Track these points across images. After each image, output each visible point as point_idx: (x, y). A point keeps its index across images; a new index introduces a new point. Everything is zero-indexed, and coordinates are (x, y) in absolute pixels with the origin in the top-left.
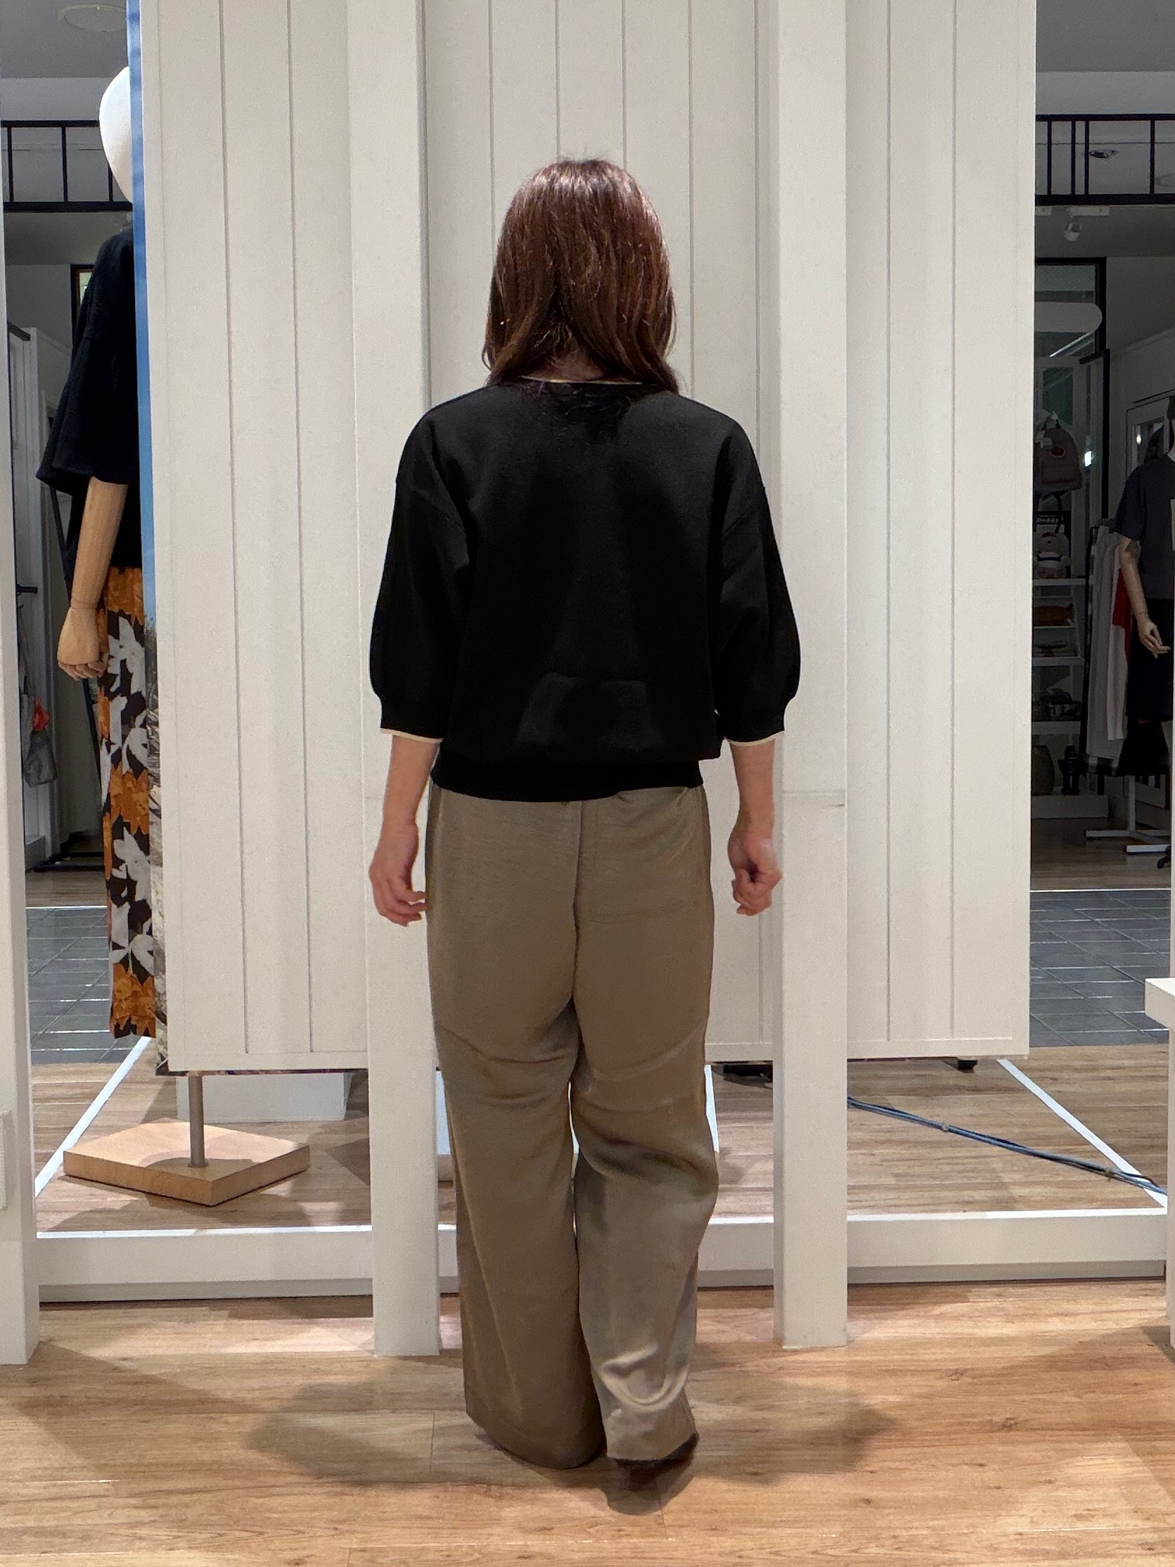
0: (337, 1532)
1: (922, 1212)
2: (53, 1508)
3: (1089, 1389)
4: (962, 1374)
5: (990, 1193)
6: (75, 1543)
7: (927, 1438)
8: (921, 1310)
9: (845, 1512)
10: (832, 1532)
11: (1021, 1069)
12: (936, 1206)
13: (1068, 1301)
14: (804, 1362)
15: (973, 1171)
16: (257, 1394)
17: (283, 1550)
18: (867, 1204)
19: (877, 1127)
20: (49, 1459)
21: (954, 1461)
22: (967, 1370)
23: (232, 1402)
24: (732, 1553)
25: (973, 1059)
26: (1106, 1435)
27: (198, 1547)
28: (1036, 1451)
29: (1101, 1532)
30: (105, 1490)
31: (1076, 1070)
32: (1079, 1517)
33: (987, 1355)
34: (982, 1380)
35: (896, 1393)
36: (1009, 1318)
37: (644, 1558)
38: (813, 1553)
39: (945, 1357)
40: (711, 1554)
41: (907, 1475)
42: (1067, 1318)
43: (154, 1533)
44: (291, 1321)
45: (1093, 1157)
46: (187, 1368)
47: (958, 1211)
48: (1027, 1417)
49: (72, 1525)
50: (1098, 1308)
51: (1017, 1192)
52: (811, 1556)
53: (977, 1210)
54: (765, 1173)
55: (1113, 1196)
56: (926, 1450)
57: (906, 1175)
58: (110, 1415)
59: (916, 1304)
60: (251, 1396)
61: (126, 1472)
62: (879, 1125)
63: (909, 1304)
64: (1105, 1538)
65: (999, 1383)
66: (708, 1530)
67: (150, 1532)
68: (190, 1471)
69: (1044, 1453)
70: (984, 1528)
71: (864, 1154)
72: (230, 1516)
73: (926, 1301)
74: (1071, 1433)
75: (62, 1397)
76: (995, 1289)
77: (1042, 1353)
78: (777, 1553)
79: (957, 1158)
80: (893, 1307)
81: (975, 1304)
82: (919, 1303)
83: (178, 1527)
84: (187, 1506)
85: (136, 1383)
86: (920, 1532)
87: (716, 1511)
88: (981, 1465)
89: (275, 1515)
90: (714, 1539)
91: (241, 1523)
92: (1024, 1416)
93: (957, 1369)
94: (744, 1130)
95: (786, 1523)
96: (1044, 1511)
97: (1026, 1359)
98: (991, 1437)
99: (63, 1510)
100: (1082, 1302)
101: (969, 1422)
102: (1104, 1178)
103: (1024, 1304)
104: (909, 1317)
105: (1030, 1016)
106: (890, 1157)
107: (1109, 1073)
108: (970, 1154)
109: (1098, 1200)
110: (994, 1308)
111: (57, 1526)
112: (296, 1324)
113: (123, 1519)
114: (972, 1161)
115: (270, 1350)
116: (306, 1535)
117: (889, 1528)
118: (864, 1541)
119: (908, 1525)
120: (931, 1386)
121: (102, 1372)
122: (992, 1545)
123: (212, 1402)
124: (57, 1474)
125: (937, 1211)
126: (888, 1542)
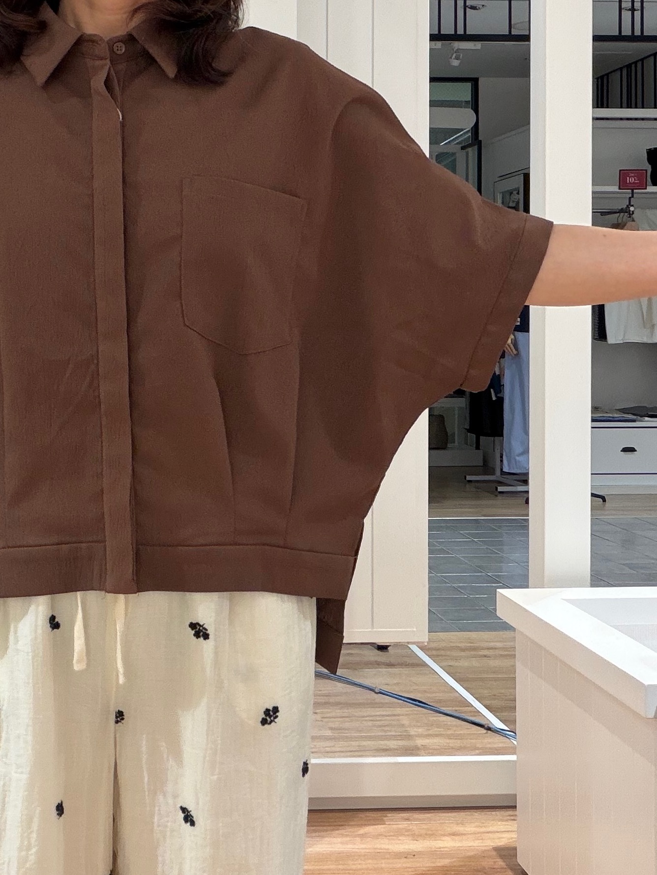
5: (401, 743)
8: (351, 830)
11: (422, 648)
12: (361, 752)
13: (458, 824)
15: (387, 726)
25: (388, 644)
31: (463, 650)
33: (399, 865)
36: (415, 837)
42: (456, 838)
45: (475, 716)
47: (376, 756)
50: (478, 830)
51: (420, 742)
55: (489, 746)
57: (340, 729)
59: (348, 825)
63: (342, 825)
73: (352, 823)
76: (405, 815)
77: (439, 864)
79: (376, 715)
80: (331, 828)
81: (389, 826)
97: (427, 869)
100: (468, 824)
102: (483, 731)
103: (425, 827)
104: (342, 835)
105: (429, 610)
106: (328, 715)
107: (486, 652)
108: (387, 713)
109: (478, 749)
110: (403, 829)
114: (388, 718)
125: (362, 756)
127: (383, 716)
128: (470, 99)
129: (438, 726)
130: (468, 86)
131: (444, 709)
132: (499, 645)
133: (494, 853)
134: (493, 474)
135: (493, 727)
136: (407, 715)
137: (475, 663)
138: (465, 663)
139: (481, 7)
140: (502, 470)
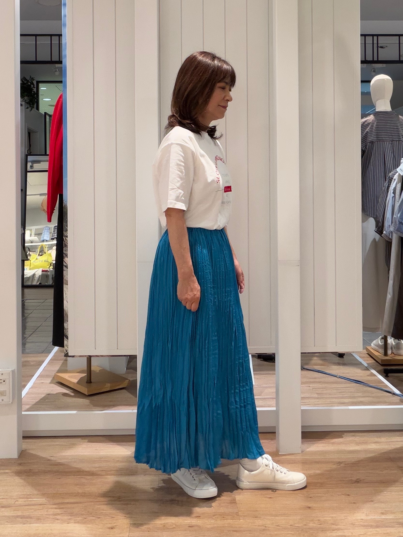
0: (125, 517)
1: (326, 406)
2: (28, 509)
3: (385, 468)
5: (350, 400)
6: (35, 521)
7: (330, 485)
9: (301, 511)
10: (297, 518)
11: (360, 357)
12: (332, 404)
13: (378, 438)
14: (287, 459)
15: (344, 392)
16: (97, 469)
17: (106, 524)
18: (308, 403)
19: (311, 377)
20: (26, 492)
21: (339, 494)
22: (343, 462)
23: (89, 472)
24: (262, 525)
25: (344, 353)
26: (391, 484)
27: (78, 522)
28: (368, 490)
29: (391, 519)
30: (46, 502)
32: (382, 513)
33: (350, 457)
34: (348, 465)
35: (318, 470)
36: (358, 444)
37: (232, 527)
38: (291, 525)
39: (335, 457)
40: (256, 525)
41: (323, 498)
42: (377, 444)
43: (63, 517)
44: (110, 443)
45: (385, 388)
46: (73, 460)
47: (339, 406)
48: (364, 478)
49: (34, 515)
50: (387, 441)
51: (359, 399)
52: (289, 527)
53: (346, 406)
54: (272, 393)
55: (392, 401)
56: (329, 490)
57: (321, 393)
58: (47, 476)
59: (325, 439)
60: (96, 470)
61: (53, 496)
62: (311, 376)
63: (323, 439)
64: (392, 521)
65: (354, 467)
66: (254, 517)
67: (61, 517)
68: (75, 496)
69: (371, 491)
70: (350, 517)
71: (307, 386)
72: (88, 512)
74: (379, 484)
75: (30, 469)
76: (353, 434)
77: (368, 456)
78: (278, 526)
79: (339, 388)
80: (318, 440)
81: (345, 439)
82: (327, 439)
83: (71, 515)
84: (73, 508)
85: (55, 465)
86: (328, 518)
87: (257, 511)
88: (348, 495)
89: (105, 512)
90: (256, 521)
91: (92, 514)
93: (340, 462)
94: (265, 378)
95: (281, 515)
96: (370, 511)
97: (364, 458)
98: (351, 485)
99: (30, 509)
100: (382, 438)
101: (344, 480)
102: (390, 394)
103: (362, 439)
104: (323, 443)
105: (363, 338)
106: (316, 387)
109: (387, 403)
110: (352, 440)
111: (29, 515)
112: (111, 444)
113: (51, 513)
114: (344, 389)
115: (102, 454)
116: (115, 518)
117: (317, 517)
118: (308, 522)
119: (323, 516)
120: (331, 467)
121: (44, 461)
122: (352, 523)
123: (82, 472)
124: (28, 496)
125: (332, 406)
126: (316, 522)
127: (342, 387)
129: (368, 392)
131: (371, 384)
135: (394, 393)
136: (353, 387)
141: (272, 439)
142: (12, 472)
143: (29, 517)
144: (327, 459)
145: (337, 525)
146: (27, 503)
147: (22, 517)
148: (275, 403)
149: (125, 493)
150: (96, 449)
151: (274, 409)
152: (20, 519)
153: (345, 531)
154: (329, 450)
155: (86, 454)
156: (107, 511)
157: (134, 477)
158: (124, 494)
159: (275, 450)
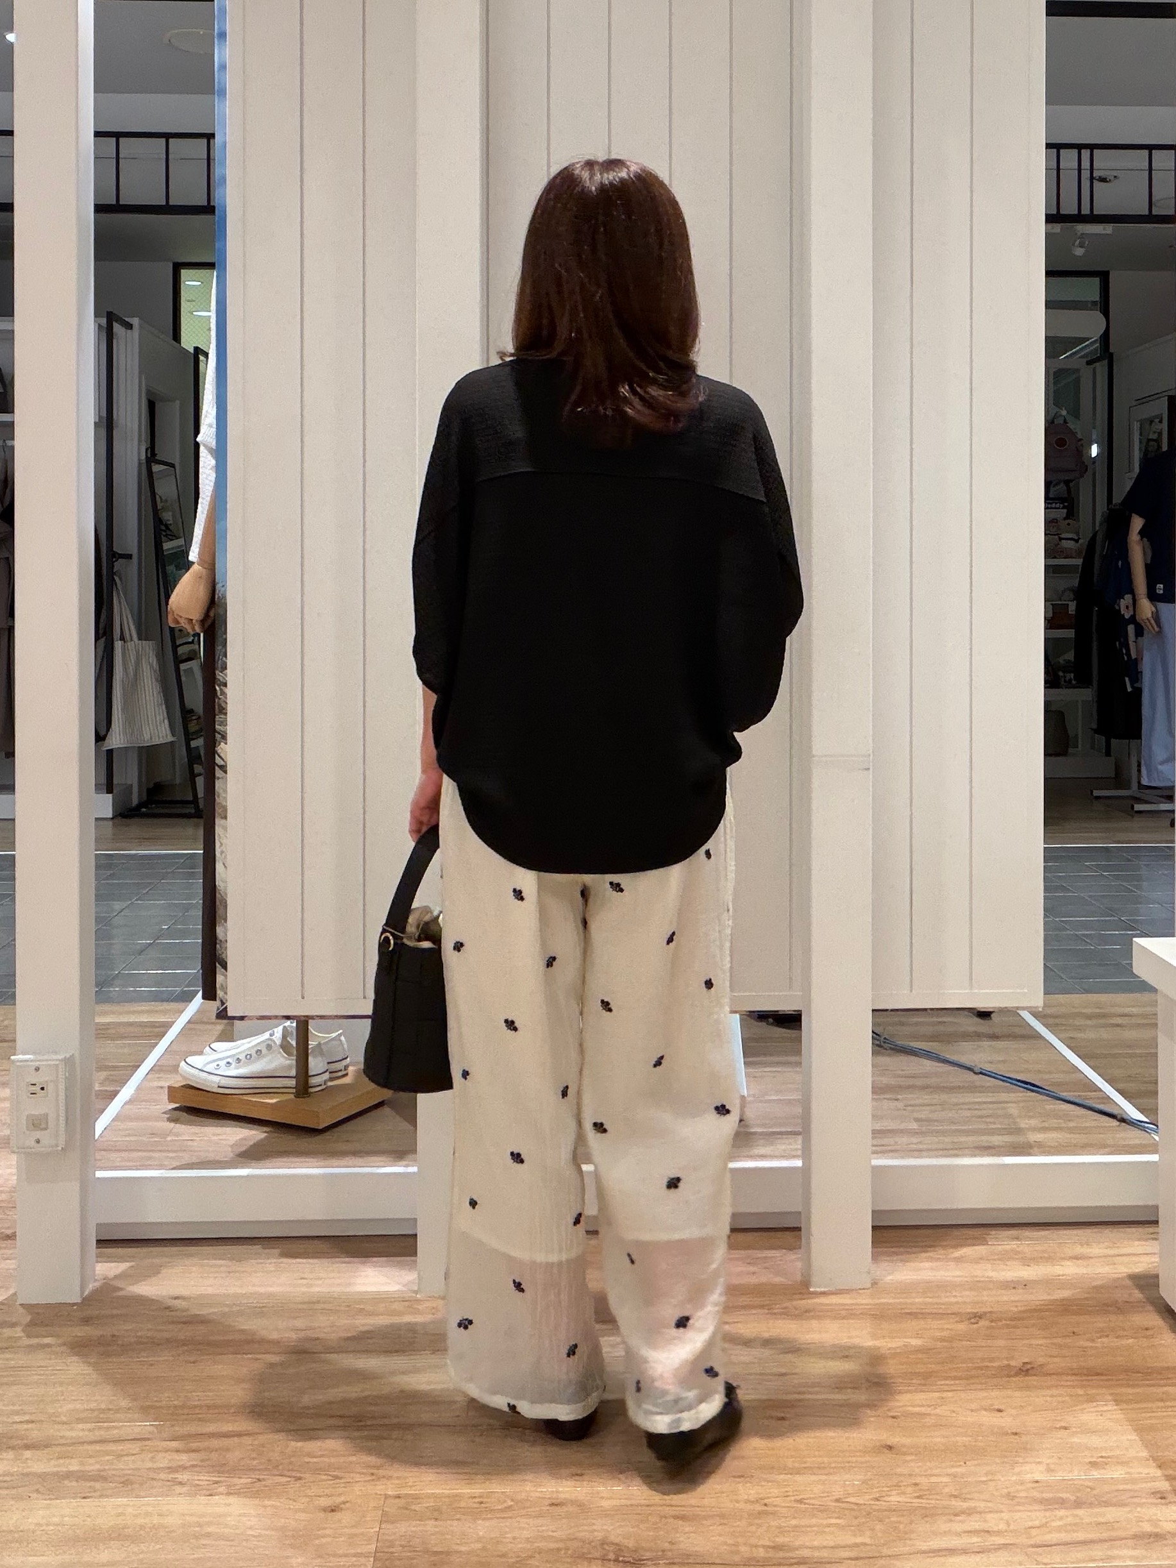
0: (374, 1477)
1: (942, 1156)
2: (97, 1451)
3: (1102, 1333)
4: (980, 1317)
5: (1007, 1139)
6: (116, 1487)
7: (947, 1382)
8: (941, 1251)
9: (868, 1458)
10: (855, 1479)
11: (1036, 1015)
12: (957, 1150)
13: (1082, 1244)
14: (830, 1305)
15: (990, 1116)
16: (302, 1334)
17: (318, 1496)
18: (889, 1148)
19: (900, 1072)
20: (96, 1401)
21: (973, 1406)
22: (985, 1313)
23: (278, 1342)
24: (757, 1501)
25: (990, 1009)
27: (238, 1493)
28: (1052, 1396)
29: (1116, 1480)
30: (152, 1433)
31: (1088, 1017)
32: (1094, 1464)
33: (1005, 1298)
34: (1000, 1323)
35: (918, 1336)
36: (1027, 1261)
38: (838, 1500)
39: (964, 1300)
40: (739, 1501)
41: (927, 1420)
42: (1080, 1262)
43: (196, 1478)
45: (1104, 1104)
46: (235, 1309)
47: (975, 1156)
48: (1044, 1361)
49: (114, 1469)
50: (1109, 1252)
51: (1033, 1137)
52: (833, 1504)
55: (1122, 1142)
56: (945, 1395)
57: (928, 1120)
58: (160, 1356)
59: (937, 1246)
61: (172, 1414)
63: (931, 1246)
64: (1121, 1487)
65: (1015, 1327)
66: (734, 1476)
67: (189, 1477)
68: (236, 1413)
69: (1060, 1399)
70: (1002, 1476)
71: (888, 1099)
72: (269, 1460)
73: (945, 1243)
74: (1084, 1378)
75: (113, 1336)
76: (1013, 1232)
77: (1055, 1297)
78: (800, 1501)
79: (977, 1103)
80: (917, 1249)
81: (993, 1247)
82: (940, 1246)
83: (218, 1472)
84: (228, 1450)
85: (185, 1323)
86: (940, 1479)
87: (743, 1457)
88: (1000, 1411)
89: (315, 1460)
90: (740, 1486)
91: (280, 1467)
92: (1041, 1360)
93: (976, 1313)
94: (775, 1074)
95: (810, 1470)
96: (1059, 1459)
97: (1042, 1303)
98: (1008, 1382)
99: (108, 1453)
100: (1095, 1245)
101: (987, 1367)
102: (1115, 1123)
103: (1039, 1248)
104: (931, 1259)
106: (912, 1102)
107: (1119, 1021)
108: (989, 1100)
109: (1109, 1146)
110: (1011, 1251)
111: (99, 1470)
112: (345, 1263)
113: (164, 1463)
114: (991, 1106)
115: (317, 1289)
116: (342, 1481)
117: (910, 1475)
118: (885, 1489)
119: (929, 1472)
120: (951, 1330)
121: (153, 1311)
122: (1009, 1493)
123: (259, 1342)
124: (101, 1416)
125: (957, 1156)
126: (909, 1490)
127: (985, 1103)
128: (1098, 299)
129: (1057, 1117)
130: (1097, 280)
131: (1065, 1094)
132: (1135, 1010)
133: (1129, 1283)
134: (1127, 786)
135: (1128, 1118)
136: (1016, 1101)
137: (1105, 1034)
138: (1091, 1035)
139: (1112, 178)
140: (1139, 782)
141: (791, 1248)
142: (64, 1344)
143: (100, 1477)
144: (942, 1304)
145: (965, 1500)
146: (98, 1434)
147: (81, 1476)
148: (799, 1147)
149: (376, 1405)
150: (303, 1276)
151: (798, 1163)
152: (74, 1484)
153: (989, 1516)
154: (948, 1279)
155: (271, 1289)
156: (322, 1459)
157: (406, 1358)
158: (373, 1408)
159: (799, 1278)
